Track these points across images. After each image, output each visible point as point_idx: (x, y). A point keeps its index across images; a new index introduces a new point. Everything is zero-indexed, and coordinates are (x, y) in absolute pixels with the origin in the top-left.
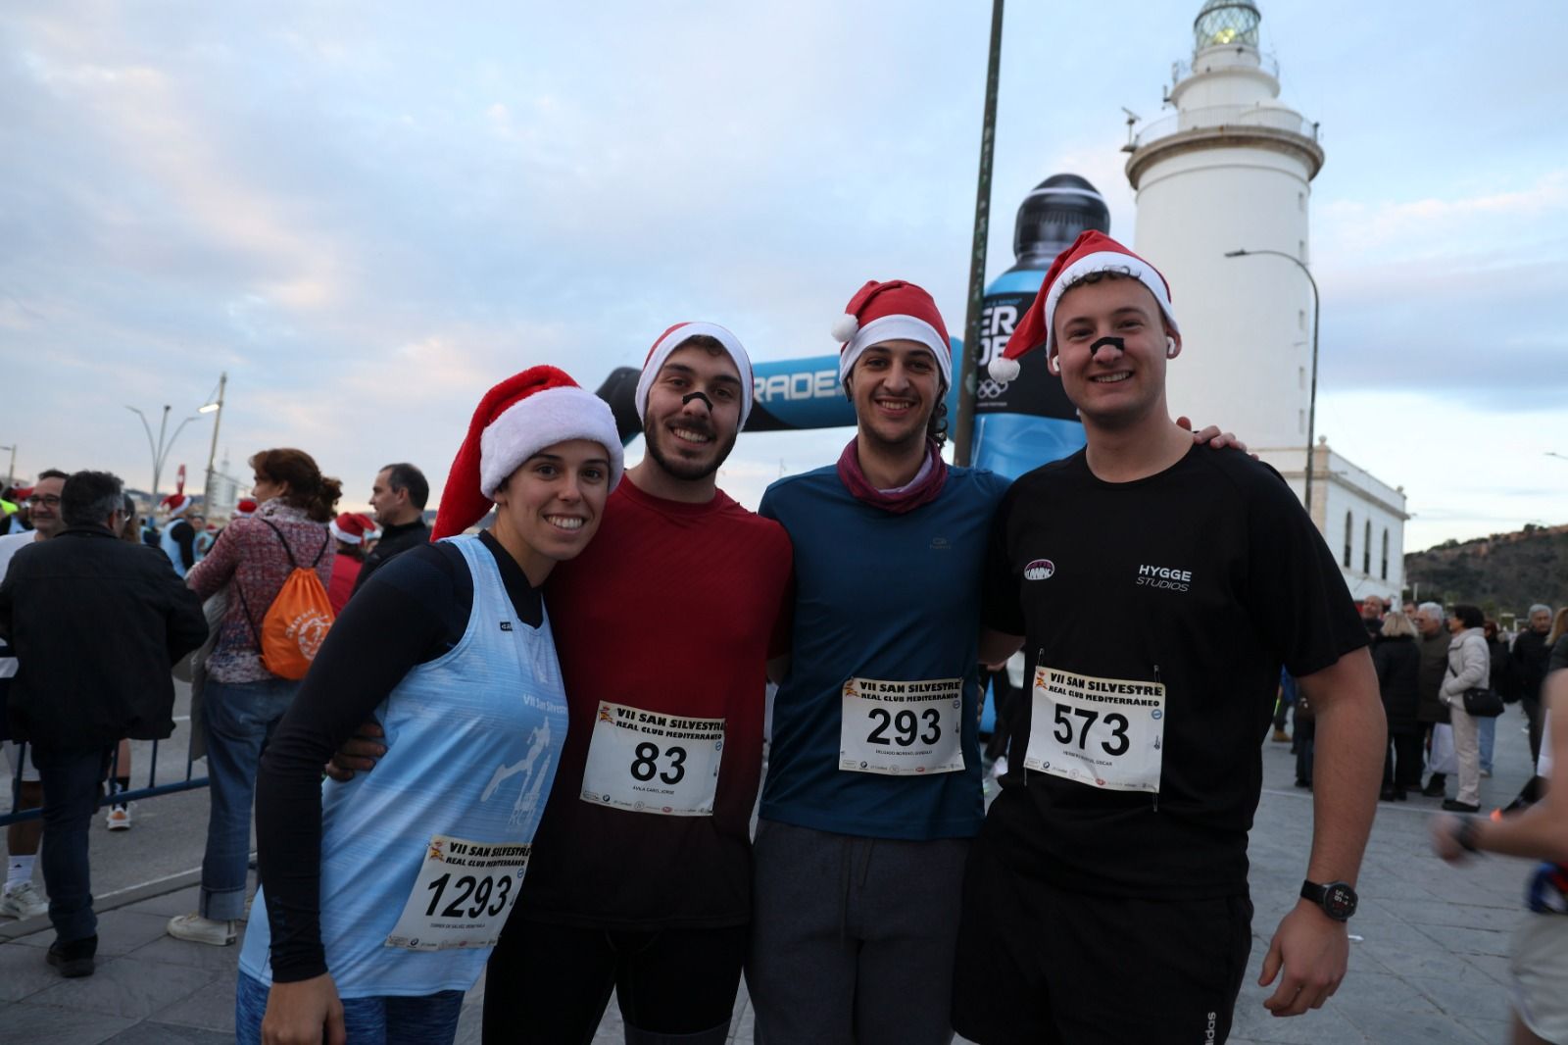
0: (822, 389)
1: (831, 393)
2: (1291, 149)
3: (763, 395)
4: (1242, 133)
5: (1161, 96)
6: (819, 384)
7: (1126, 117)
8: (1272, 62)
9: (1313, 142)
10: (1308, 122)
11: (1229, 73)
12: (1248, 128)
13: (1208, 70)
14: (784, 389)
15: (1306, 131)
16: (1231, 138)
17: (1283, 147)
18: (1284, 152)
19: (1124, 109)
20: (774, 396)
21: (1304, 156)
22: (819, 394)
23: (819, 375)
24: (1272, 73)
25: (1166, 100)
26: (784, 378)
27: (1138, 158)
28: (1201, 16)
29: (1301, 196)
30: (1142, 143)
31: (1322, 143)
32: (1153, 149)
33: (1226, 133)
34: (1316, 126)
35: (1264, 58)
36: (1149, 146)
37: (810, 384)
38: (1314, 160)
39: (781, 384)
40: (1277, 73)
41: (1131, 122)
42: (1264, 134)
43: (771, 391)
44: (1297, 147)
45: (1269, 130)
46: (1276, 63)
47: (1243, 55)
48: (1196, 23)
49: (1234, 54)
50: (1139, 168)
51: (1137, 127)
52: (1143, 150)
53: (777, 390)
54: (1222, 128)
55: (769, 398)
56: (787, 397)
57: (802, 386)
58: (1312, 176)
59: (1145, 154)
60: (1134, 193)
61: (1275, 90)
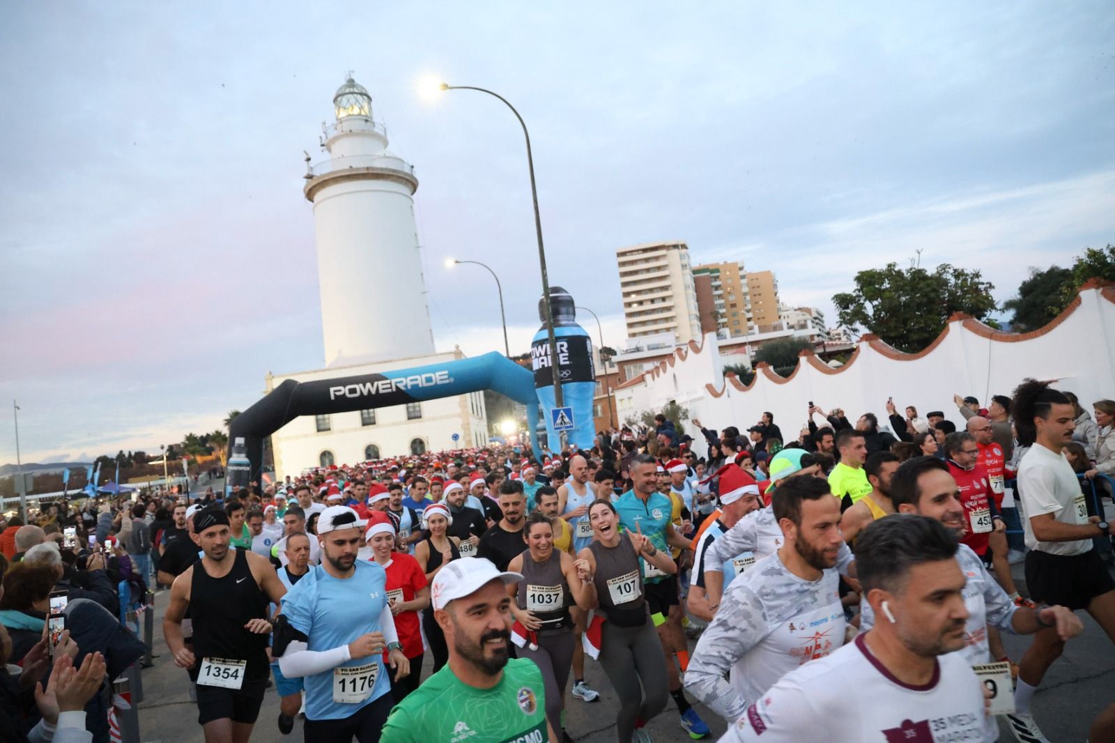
0: (441, 380)
1: (447, 381)
2: (404, 181)
3: (406, 386)
4: (379, 172)
5: (320, 144)
6: (438, 378)
7: (305, 157)
8: (383, 128)
9: (412, 176)
10: (408, 164)
11: (362, 134)
12: (382, 169)
13: (351, 131)
14: (419, 382)
15: (407, 170)
16: (373, 174)
17: (401, 180)
18: (401, 183)
19: (305, 152)
20: (412, 386)
21: (410, 185)
22: (439, 383)
23: (437, 374)
24: (382, 133)
25: (323, 145)
26: (418, 377)
27: (314, 182)
28: (338, 96)
29: (411, 207)
30: (317, 173)
31: (416, 176)
32: (326, 178)
33: (370, 171)
34: (412, 167)
35: (376, 125)
36: (323, 176)
37: (434, 378)
38: (413, 184)
39: (416, 380)
40: (385, 133)
41: (309, 159)
42: (391, 173)
43: (409, 384)
44: (407, 180)
45: (394, 171)
46: (385, 129)
47: (368, 124)
48: (335, 100)
49: (364, 122)
50: (317, 188)
51: (312, 163)
52: (318, 178)
53: (415, 382)
54: (368, 168)
55: (409, 387)
56: (420, 386)
57: (429, 380)
58: (412, 194)
59: (321, 180)
60: (310, 203)
61: (385, 143)
